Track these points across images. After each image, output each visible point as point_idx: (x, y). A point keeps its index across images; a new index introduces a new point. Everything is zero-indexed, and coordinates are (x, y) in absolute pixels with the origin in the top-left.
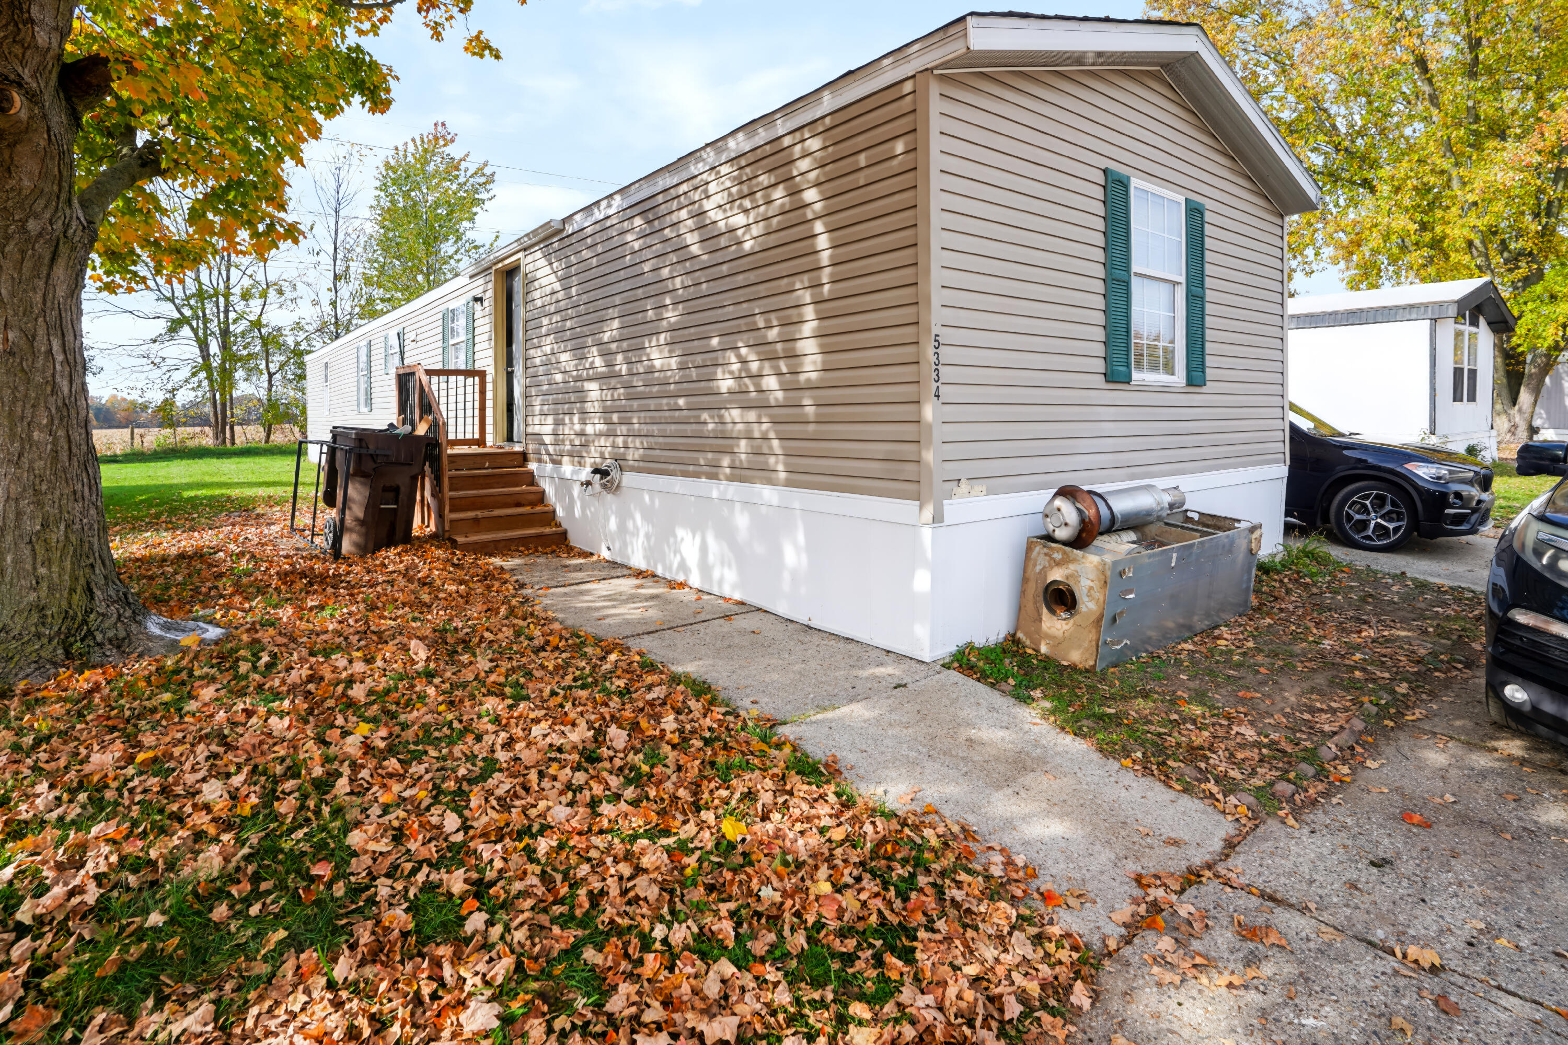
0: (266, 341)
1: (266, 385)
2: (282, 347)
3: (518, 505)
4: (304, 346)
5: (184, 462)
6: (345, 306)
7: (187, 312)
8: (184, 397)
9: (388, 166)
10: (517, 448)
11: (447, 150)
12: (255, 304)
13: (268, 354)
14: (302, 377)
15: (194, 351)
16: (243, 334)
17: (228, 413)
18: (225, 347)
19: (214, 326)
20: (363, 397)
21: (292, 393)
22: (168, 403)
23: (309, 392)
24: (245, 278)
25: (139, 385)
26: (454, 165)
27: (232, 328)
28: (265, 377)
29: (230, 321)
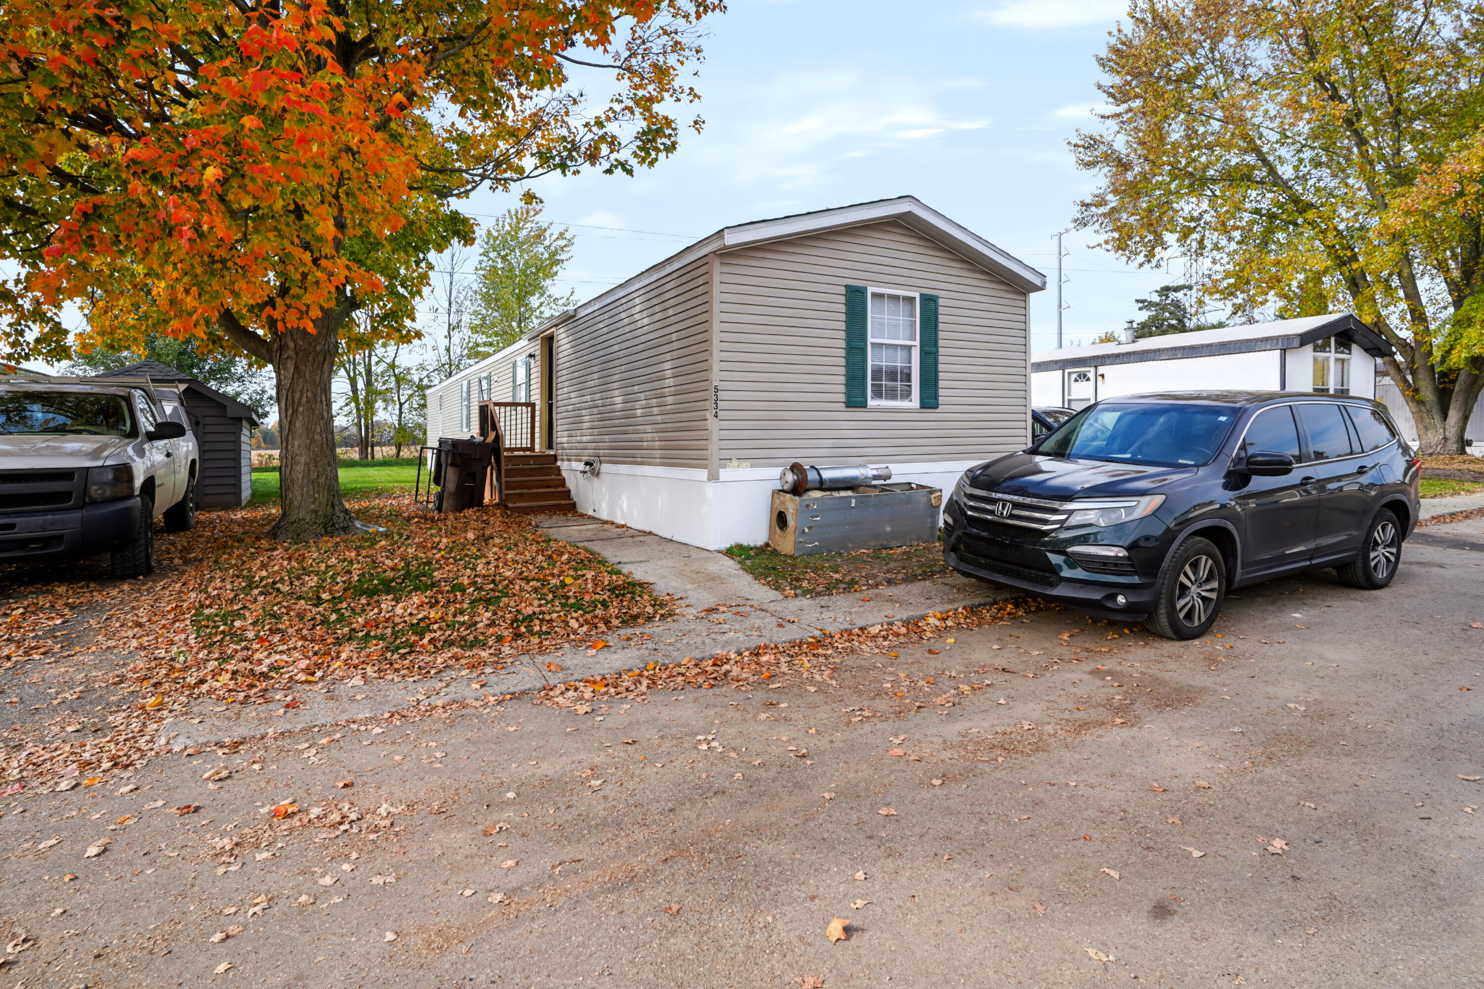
0: (399, 380)
1: (397, 412)
2: (409, 383)
3: (548, 487)
4: (425, 382)
6: (456, 351)
9: (489, 234)
10: (552, 452)
11: (536, 218)
13: (399, 389)
14: (424, 406)
16: (382, 373)
17: (370, 435)
18: (369, 383)
19: (361, 368)
20: (465, 421)
21: (416, 418)
23: (429, 417)
26: (541, 231)
27: (373, 368)
28: (397, 406)
29: (373, 363)
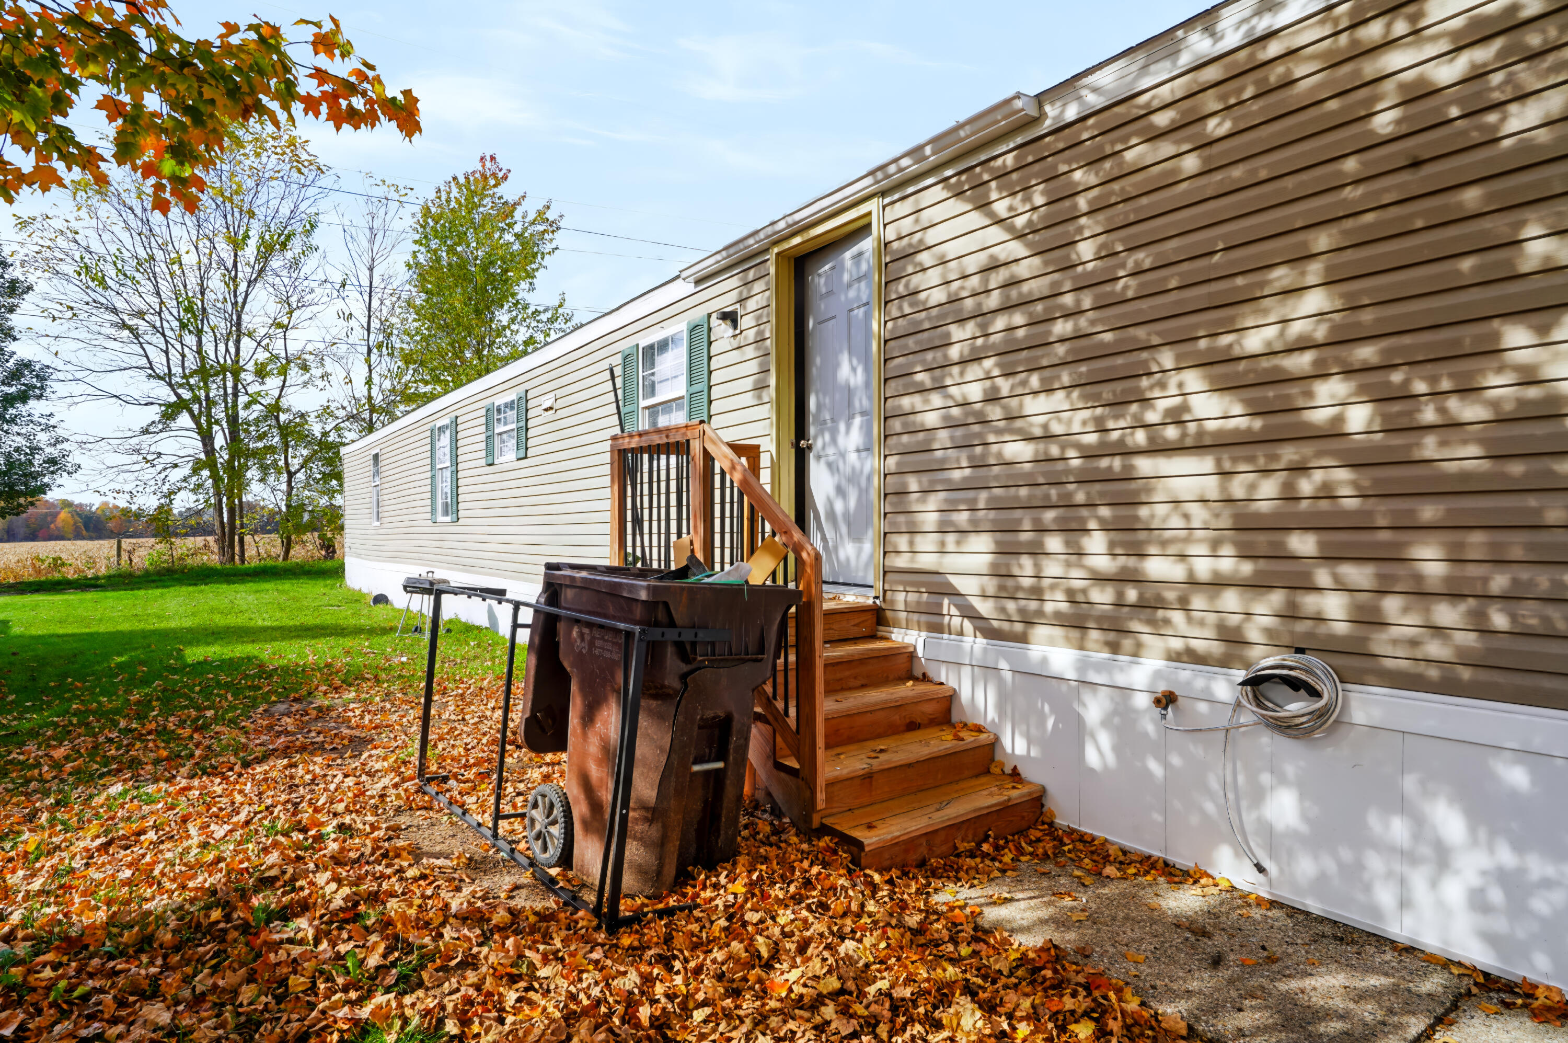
0: (285, 431)
1: (284, 487)
2: (304, 438)
4: (333, 437)
5: (185, 590)
7: (186, 394)
8: (183, 502)
9: (426, 212)
11: (499, 191)
12: (273, 383)
13: (287, 446)
15: (194, 446)
16: (257, 421)
17: (238, 522)
18: (234, 437)
19: (219, 412)
22: (164, 511)
23: (346, 494)
24: (260, 349)
25: (127, 488)
26: (508, 210)
27: (242, 414)
28: (284, 478)
29: (240, 405)
